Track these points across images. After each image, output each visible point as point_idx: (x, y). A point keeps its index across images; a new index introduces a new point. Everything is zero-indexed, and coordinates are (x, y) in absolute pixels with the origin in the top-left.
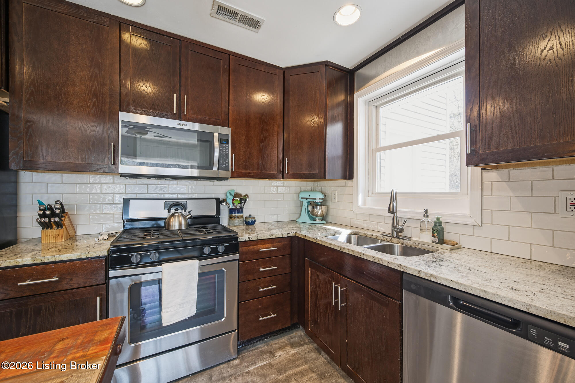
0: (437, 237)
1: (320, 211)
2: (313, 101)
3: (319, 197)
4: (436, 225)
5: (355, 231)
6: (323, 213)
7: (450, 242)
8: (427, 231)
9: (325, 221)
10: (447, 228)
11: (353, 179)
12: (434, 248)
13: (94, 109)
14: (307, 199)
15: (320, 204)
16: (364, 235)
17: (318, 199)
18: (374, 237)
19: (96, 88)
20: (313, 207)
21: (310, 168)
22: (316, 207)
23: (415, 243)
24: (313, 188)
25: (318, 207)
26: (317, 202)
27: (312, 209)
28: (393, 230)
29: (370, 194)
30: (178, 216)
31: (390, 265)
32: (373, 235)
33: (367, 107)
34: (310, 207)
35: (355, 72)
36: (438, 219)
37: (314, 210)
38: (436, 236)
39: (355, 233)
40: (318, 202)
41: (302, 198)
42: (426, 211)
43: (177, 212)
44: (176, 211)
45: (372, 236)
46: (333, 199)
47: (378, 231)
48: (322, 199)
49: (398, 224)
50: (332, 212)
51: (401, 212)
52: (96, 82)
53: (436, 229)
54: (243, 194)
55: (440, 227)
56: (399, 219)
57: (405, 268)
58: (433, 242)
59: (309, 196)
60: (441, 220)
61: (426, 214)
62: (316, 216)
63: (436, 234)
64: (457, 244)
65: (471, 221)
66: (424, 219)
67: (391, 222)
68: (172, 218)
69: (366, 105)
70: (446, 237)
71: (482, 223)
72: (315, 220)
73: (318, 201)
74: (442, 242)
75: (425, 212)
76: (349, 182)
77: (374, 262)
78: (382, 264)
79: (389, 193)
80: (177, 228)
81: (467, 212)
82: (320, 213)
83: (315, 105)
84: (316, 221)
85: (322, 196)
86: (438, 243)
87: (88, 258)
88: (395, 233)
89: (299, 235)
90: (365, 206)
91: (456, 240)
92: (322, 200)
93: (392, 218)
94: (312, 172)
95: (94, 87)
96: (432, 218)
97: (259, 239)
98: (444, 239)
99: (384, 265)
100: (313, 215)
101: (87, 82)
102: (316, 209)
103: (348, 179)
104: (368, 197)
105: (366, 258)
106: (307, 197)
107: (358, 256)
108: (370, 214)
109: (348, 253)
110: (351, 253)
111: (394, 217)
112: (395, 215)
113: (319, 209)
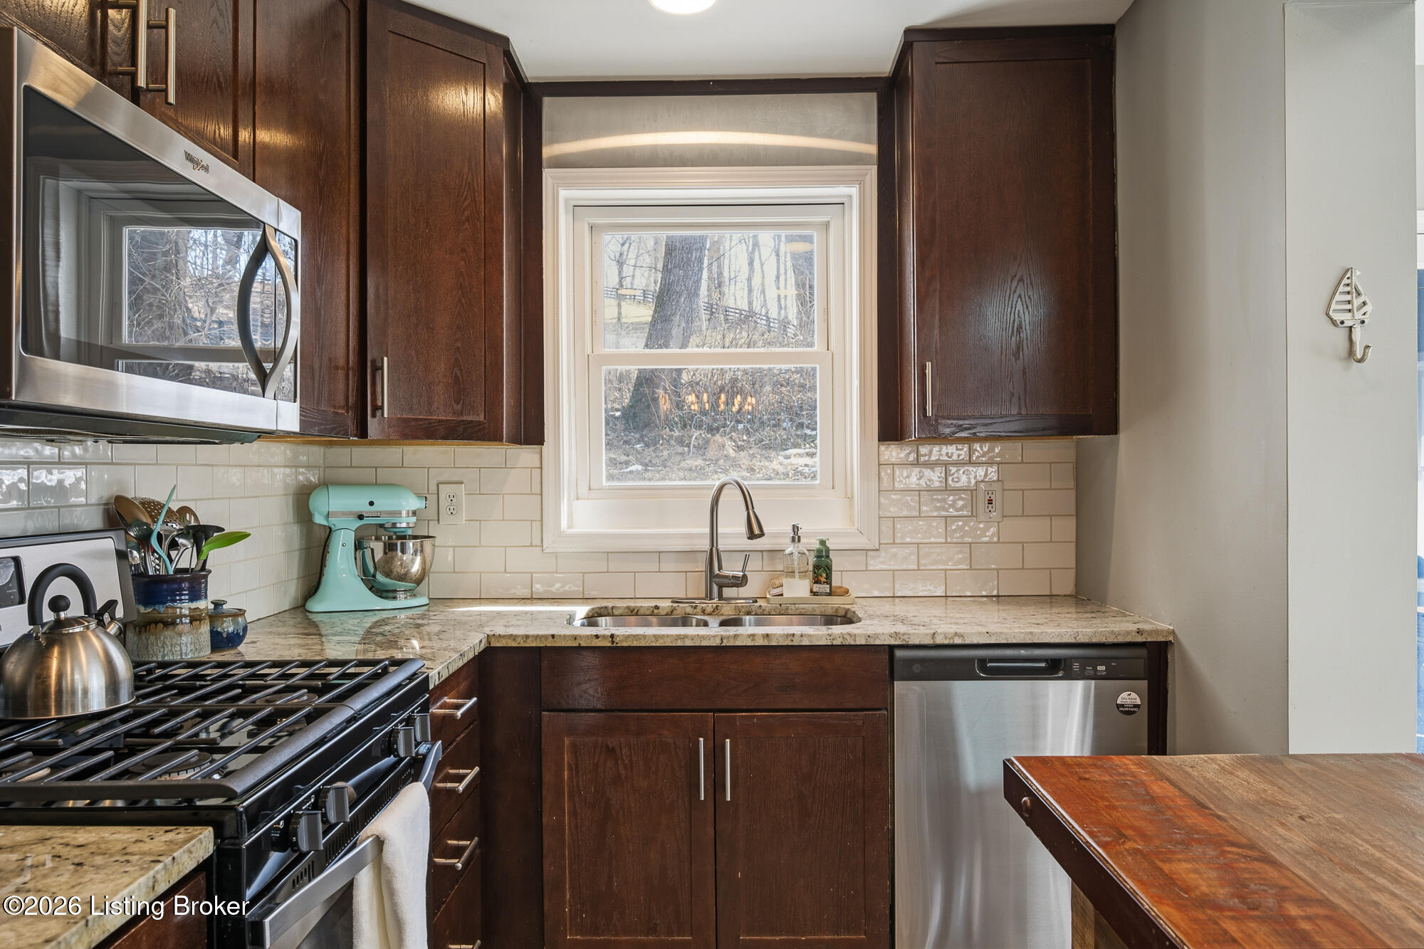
0: (827, 582)
1: (418, 559)
3: (403, 507)
4: (817, 557)
5: (596, 606)
6: (425, 568)
8: (800, 573)
11: (542, 444)
12: (824, 607)
14: (361, 517)
15: (410, 533)
16: (629, 613)
17: (404, 514)
18: (664, 612)
20: (390, 548)
21: (458, 403)
22: (403, 545)
23: (780, 605)
25: (411, 545)
26: (398, 525)
27: (385, 553)
28: (711, 585)
29: (583, 490)
31: (872, 642)
32: (658, 608)
35: (543, 96)
36: (823, 543)
37: (392, 558)
38: (824, 580)
39: (596, 613)
40: (405, 526)
41: (326, 515)
42: (795, 528)
45: (656, 611)
46: (445, 510)
47: (637, 597)
48: (414, 513)
51: (726, 535)
53: (823, 564)
57: (905, 637)
58: (814, 593)
59: (371, 504)
60: (828, 544)
61: (797, 538)
62: (403, 578)
63: (824, 575)
66: (793, 547)
70: (836, 581)
71: (879, 543)
72: (391, 595)
73: (405, 522)
75: (792, 530)
76: (526, 454)
77: (833, 645)
78: (853, 643)
82: (414, 567)
84: (395, 598)
85: (416, 504)
86: (828, 594)
92: (413, 519)
94: (465, 418)
96: (810, 542)
98: (833, 586)
99: (859, 644)
100: (386, 576)
102: (403, 551)
103: (521, 444)
104: (578, 499)
105: (808, 644)
106: (363, 507)
107: (785, 644)
108: (608, 553)
109: (752, 644)
110: (760, 642)
111: (711, 550)
112: (713, 546)
113: (415, 553)
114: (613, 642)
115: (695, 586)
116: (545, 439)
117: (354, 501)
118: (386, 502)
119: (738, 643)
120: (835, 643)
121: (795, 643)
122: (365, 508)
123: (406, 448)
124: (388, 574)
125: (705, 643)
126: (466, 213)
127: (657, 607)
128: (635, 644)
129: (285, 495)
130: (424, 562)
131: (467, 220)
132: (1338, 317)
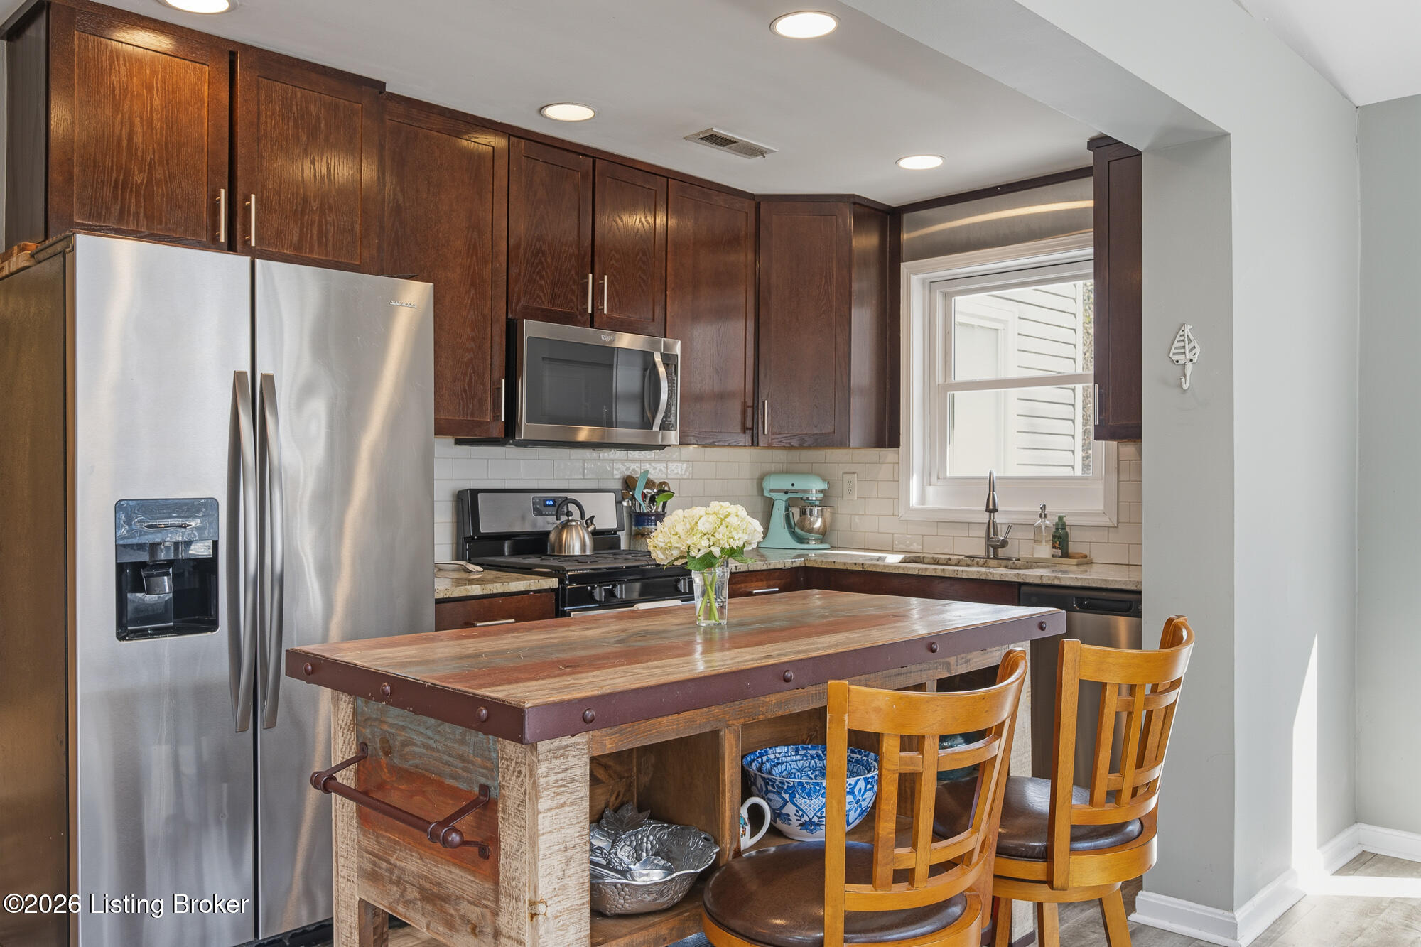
0: (1059, 548)
1: (820, 520)
2: (824, 279)
3: (814, 487)
4: (1057, 529)
6: (825, 526)
7: (1077, 556)
8: (1044, 543)
9: (829, 544)
10: (1074, 535)
11: (899, 447)
13: (472, 313)
14: (786, 493)
15: (817, 503)
17: (814, 491)
19: (475, 270)
20: (803, 513)
22: (811, 510)
24: (785, 465)
25: (815, 511)
26: (810, 499)
27: (801, 516)
28: (988, 547)
29: (934, 479)
30: (576, 526)
33: (927, 292)
34: (796, 512)
35: (903, 214)
36: (1060, 518)
37: (804, 519)
38: (1057, 546)
40: (814, 499)
41: (772, 491)
42: (1044, 508)
43: (570, 518)
44: (568, 516)
46: (846, 491)
48: (822, 491)
49: (996, 533)
50: (843, 522)
52: (475, 258)
53: (1058, 534)
54: (657, 482)
55: (1064, 531)
56: (999, 526)
58: (1052, 555)
59: (793, 485)
60: (1065, 520)
61: (1043, 515)
62: (811, 531)
63: (1058, 542)
64: (1086, 557)
65: (1105, 521)
66: (1039, 522)
67: (984, 534)
68: (565, 531)
69: (924, 288)
70: (1072, 548)
71: (1118, 522)
72: (806, 541)
73: (814, 496)
74: (1066, 555)
75: (1041, 508)
76: (889, 454)
77: (980, 579)
78: (992, 579)
79: (984, 478)
80: (577, 551)
81: (1100, 507)
82: (818, 524)
83: (828, 286)
84: (808, 543)
85: (824, 486)
86: (1061, 557)
87: (531, 591)
88: (991, 550)
89: (816, 563)
90: (922, 504)
91: (1085, 552)
92: (822, 495)
93: (986, 526)
95: (472, 269)
96: (1051, 521)
97: (750, 569)
98: (1069, 551)
100: (802, 530)
101: (462, 259)
102: (811, 515)
103: (885, 448)
104: (930, 485)
105: (966, 577)
106: (788, 486)
107: (953, 576)
108: (938, 522)
109: (935, 575)
110: (939, 574)
111: (989, 521)
112: (990, 518)
113: (818, 517)
114: (863, 568)
115: (979, 549)
116: (901, 444)
117: (784, 483)
118: (801, 484)
119: (928, 574)
120: (982, 578)
121: (959, 576)
122: (789, 487)
123: (826, 450)
124: (802, 529)
125: (910, 572)
126: (823, 309)
127: (949, 559)
128: (874, 570)
129: (752, 479)
130: (824, 522)
131: (824, 313)
132: (1175, 358)
